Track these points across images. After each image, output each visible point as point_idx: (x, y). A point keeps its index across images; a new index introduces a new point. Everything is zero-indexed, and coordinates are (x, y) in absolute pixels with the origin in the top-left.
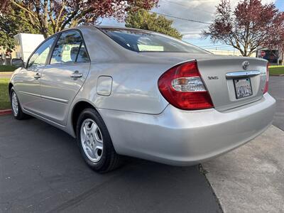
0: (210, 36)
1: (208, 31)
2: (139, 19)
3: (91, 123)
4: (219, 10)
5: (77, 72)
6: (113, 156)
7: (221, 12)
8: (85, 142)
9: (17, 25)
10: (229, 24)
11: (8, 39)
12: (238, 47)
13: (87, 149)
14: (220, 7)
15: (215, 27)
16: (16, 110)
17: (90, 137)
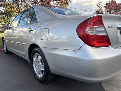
3: (38, 55)
4: (98, 5)
5: (30, 28)
6: (49, 74)
8: (35, 66)
9: (11, 14)
10: (102, 12)
11: (7, 20)
13: (36, 70)
15: (96, 13)
16: (5, 49)
17: (37, 63)
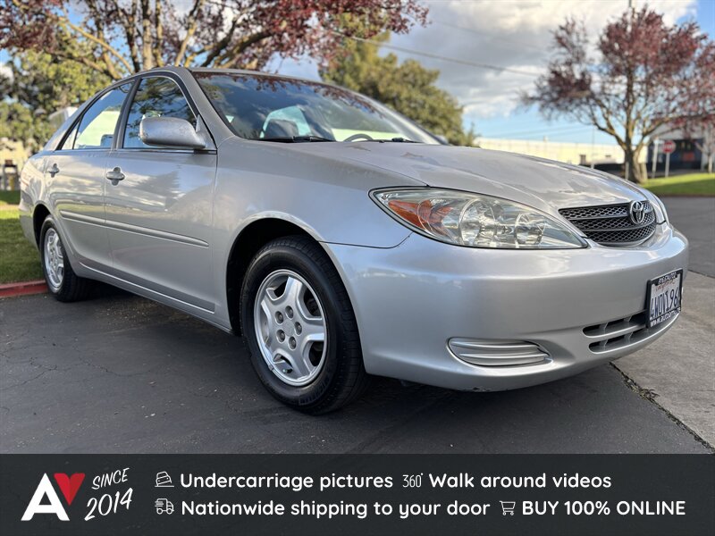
0: (537, 105)
1: (533, 93)
2: (357, 69)
4: (559, 39)
7: (563, 45)
9: (57, 89)
10: (583, 74)
12: (610, 130)
14: (562, 33)
15: (550, 81)
